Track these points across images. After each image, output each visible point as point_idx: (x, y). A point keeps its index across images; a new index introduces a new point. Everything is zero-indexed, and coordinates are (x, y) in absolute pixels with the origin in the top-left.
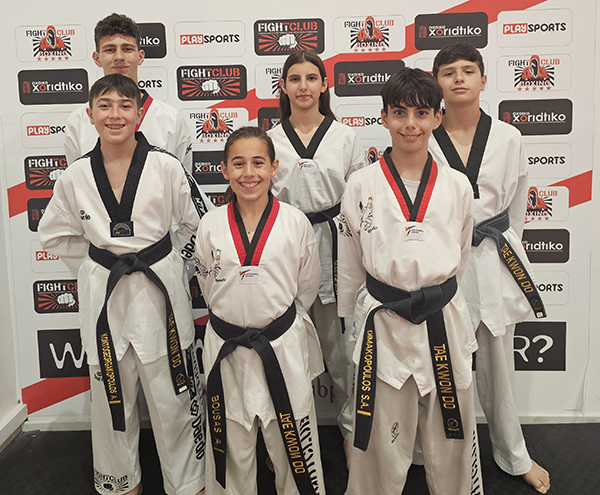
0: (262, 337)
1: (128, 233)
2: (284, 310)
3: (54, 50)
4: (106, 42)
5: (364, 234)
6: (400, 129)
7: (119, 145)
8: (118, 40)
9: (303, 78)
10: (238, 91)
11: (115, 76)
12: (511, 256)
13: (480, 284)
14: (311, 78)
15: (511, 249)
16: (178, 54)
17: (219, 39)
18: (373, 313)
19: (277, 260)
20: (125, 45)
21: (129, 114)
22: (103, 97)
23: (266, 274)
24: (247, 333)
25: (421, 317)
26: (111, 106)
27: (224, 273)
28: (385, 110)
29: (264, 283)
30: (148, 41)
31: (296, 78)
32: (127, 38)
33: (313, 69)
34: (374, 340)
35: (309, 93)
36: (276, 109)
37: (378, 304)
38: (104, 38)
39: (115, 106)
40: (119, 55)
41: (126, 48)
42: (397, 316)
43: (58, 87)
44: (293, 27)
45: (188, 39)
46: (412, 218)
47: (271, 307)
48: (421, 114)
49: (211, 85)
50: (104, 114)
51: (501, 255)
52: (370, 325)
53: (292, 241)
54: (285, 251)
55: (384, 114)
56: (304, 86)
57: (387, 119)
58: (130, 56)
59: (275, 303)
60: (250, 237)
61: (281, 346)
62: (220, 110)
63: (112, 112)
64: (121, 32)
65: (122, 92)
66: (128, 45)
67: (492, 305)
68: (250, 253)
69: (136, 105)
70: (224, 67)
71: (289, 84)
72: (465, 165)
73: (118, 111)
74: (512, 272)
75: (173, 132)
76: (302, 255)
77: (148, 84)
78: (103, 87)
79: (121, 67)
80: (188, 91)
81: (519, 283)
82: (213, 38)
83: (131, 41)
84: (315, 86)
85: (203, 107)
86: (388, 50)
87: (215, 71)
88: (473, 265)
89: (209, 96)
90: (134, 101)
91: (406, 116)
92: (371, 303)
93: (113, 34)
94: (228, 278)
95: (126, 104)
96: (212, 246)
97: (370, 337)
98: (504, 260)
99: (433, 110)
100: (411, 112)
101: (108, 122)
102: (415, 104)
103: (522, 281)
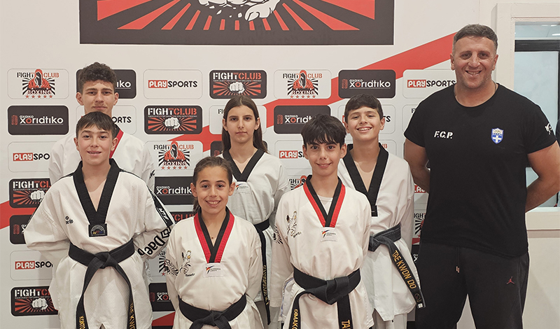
0: (223, 318)
1: (103, 233)
2: (239, 297)
3: (40, 89)
4: (88, 86)
5: (291, 239)
6: (316, 160)
7: (96, 166)
8: (99, 85)
9: (241, 119)
10: (195, 127)
11: (95, 113)
12: (400, 260)
13: (375, 281)
14: (247, 118)
15: (400, 254)
16: (146, 96)
17: (181, 84)
18: (299, 296)
19: (233, 259)
20: (104, 89)
21: (105, 143)
22: (86, 130)
23: (226, 269)
24: (212, 315)
25: (334, 299)
26: (92, 137)
27: (193, 269)
28: (305, 146)
29: (224, 276)
30: (121, 84)
31: (235, 119)
32: (106, 84)
33: (249, 112)
34: (299, 316)
35: (245, 131)
36: (219, 142)
37: (302, 290)
38: (88, 83)
39: (95, 136)
40: (100, 97)
41: (105, 92)
42: (316, 299)
43: (42, 121)
44: (242, 76)
45: (154, 84)
46: (327, 225)
47: (231, 294)
48: (330, 148)
49: (172, 122)
50: (86, 143)
51: (393, 259)
52: (296, 305)
53: (245, 245)
54: (239, 252)
55: (305, 149)
56: (241, 125)
57: (307, 153)
58: (108, 98)
59: (233, 291)
60: (213, 242)
61: (236, 325)
62: (179, 143)
63: (93, 141)
64: (102, 79)
65: (101, 126)
66: (106, 89)
67: (383, 297)
68: (214, 253)
69: (111, 136)
70: (183, 107)
71: (229, 123)
72: (367, 190)
73: (97, 141)
74: (401, 272)
75: (140, 161)
76: (252, 256)
77: (119, 120)
78: (86, 122)
79: (100, 107)
80: (154, 126)
81: (406, 281)
82: (175, 84)
83: (109, 86)
84: (250, 125)
85: (165, 139)
86: (317, 97)
87: (176, 110)
88: (371, 266)
89: (170, 131)
90: (110, 133)
91: (320, 150)
92: (298, 289)
93: (94, 80)
94: (196, 273)
95: (104, 135)
96: (183, 249)
97: (296, 314)
98: (395, 263)
99: (339, 144)
100: (323, 147)
101: (89, 149)
102: (324, 141)
103: (408, 279)
